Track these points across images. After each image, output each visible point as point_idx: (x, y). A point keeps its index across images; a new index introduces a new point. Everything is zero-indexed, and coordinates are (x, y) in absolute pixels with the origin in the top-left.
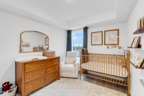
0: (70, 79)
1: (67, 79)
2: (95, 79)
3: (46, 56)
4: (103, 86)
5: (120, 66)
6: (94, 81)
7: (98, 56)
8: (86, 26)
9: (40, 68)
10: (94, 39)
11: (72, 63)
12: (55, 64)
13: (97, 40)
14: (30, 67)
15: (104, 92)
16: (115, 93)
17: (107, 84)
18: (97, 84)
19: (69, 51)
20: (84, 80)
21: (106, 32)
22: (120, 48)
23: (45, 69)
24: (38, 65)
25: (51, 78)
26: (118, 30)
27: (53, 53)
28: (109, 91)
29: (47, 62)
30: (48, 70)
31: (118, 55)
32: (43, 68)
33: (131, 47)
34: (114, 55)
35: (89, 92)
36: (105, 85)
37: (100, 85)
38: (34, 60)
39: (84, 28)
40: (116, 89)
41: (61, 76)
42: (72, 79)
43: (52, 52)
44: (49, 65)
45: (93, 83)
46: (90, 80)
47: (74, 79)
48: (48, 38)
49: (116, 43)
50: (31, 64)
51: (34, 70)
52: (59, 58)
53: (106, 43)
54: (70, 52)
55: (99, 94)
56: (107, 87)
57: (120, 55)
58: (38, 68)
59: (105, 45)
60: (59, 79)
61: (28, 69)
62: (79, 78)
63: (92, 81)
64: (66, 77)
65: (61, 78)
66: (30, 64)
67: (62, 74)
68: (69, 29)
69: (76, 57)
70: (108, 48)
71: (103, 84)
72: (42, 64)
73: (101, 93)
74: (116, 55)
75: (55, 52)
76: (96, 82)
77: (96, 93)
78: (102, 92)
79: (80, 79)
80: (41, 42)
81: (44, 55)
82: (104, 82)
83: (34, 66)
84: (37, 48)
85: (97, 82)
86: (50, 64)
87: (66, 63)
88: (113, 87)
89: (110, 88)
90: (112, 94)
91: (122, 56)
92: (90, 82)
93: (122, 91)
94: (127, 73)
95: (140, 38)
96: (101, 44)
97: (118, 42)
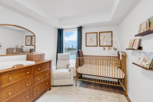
0: (64, 87)
1: (60, 87)
2: (91, 84)
3: (33, 61)
4: (101, 90)
5: (116, 68)
6: (91, 86)
7: (90, 58)
8: (81, 26)
9: (25, 79)
10: (89, 40)
11: (65, 67)
12: (46, 70)
13: (91, 41)
14: (10, 78)
15: (105, 97)
16: (115, 96)
17: (104, 87)
18: (96, 89)
19: (60, 52)
20: (80, 86)
21: (101, 34)
22: (115, 49)
23: (32, 78)
24: (23, 74)
25: (40, 90)
26: (112, 32)
27: (42, 56)
28: (109, 95)
29: (36, 69)
30: (36, 79)
31: (112, 57)
32: (29, 77)
34: (109, 57)
35: (90, 100)
36: (103, 88)
37: (99, 89)
38: (15, 67)
39: (78, 27)
40: (114, 91)
41: (52, 85)
42: (66, 87)
43: (40, 55)
44: (37, 73)
45: (91, 88)
46: (87, 85)
47: (68, 87)
48: (34, 36)
49: (111, 45)
50: (12, 74)
51: (16, 83)
52: (50, 62)
53: (101, 45)
54: (62, 54)
55: (101, 100)
56: (106, 91)
57: (114, 57)
58: (22, 78)
60: (50, 90)
61: (5, 82)
62: (75, 84)
63: (89, 86)
64: (58, 86)
65: (52, 88)
66: (9, 74)
67: (54, 82)
68: (60, 27)
69: (69, 59)
70: (104, 49)
71: (101, 88)
72: (28, 73)
73: (102, 99)
74: (110, 57)
75: (44, 54)
76: (93, 87)
77: (97, 100)
78: (102, 97)
79: (76, 86)
80: (20, 42)
81: (28, 59)
82: (101, 86)
83: (16, 76)
84: (12, 49)
85: (95, 86)
86: (39, 71)
87: (58, 68)
88: (111, 90)
89: (108, 91)
90: (112, 98)
91: (116, 57)
92: (87, 87)
93: (119, 92)
94: (124, 75)
95: (140, 40)
96: (96, 45)
97: (112, 44)
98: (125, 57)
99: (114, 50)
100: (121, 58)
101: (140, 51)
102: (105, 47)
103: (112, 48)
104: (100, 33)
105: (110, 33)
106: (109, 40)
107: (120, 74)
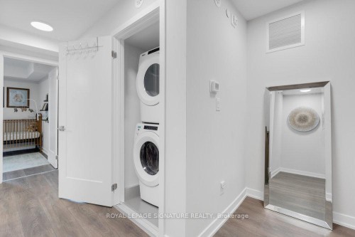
22: (32, 111)
26: (28, 90)
33: (43, 110)
34: (23, 120)
57: (31, 120)
59: (8, 106)
70: (17, 111)
91: (34, 120)
94: (39, 134)
97: (28, 105)
98: (41, 117)
100: (38, 120)
103: (28, 109)
104: (8, 89)
106: (23, 101)
107: (35, 135)
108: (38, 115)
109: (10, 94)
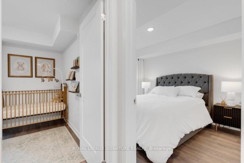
21: (38, 59)
22: (57, 81)
26: (54, 60)
31: (54, 90)
33: (69, 80)
34: (49, 90)
49: (52, 75)
53: (38, 75)
57: (57, 90)
59: (36, 77)
70: (43, 81)
91: (59, 90)
94: (65, 106)
95: (75, 72)
96: (30, 75)
97: (54, 74)
98: (66, 88)
99: (55, 81)
100: (63, 90)
101: (74, 81)
102: (45, 79)
103: (54, 79)
104: (36, 58)
105: (52, 61)
106: (50, 70)
107: (60, 107)
108: (63, 86)
109: (38, 64)
